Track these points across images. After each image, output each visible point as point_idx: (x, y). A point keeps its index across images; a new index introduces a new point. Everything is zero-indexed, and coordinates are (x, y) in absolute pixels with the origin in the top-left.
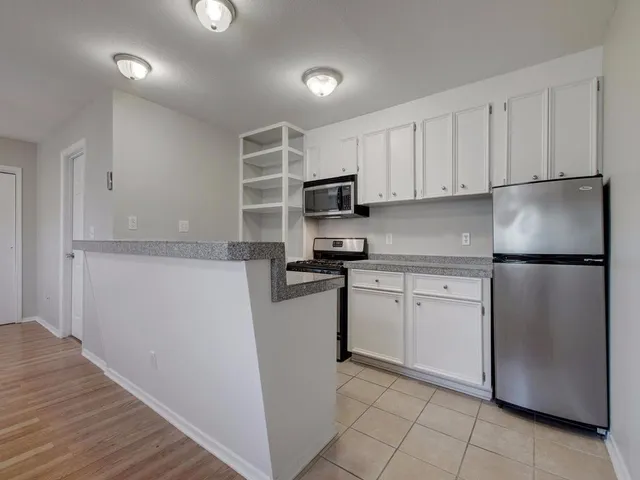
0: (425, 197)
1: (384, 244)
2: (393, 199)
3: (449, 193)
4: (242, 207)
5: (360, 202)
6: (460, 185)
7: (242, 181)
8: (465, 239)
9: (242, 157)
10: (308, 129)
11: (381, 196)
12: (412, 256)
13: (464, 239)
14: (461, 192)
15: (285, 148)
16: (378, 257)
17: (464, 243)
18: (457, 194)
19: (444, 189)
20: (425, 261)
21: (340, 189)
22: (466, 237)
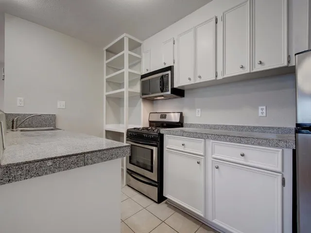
0: (225, 76)
1: (195, 116)
2: (198, 81)
3: (247, 70)
4: (105, 94)
5: (176, 86)
6: (257, 62)
7: (105, 77)
8: (262, 111)
9: (105, 62)
10: (143, 40)
11: (190, 79)
12: (215, 125)
13: (260, 111)
14: (258, 68)
15: (126, 52)
16: (191, 125)
17: (260, 114)
18: (254, 70)
19: (242, 67)
20: (226, 129)
21: (162, 77)
22: (262, 109)
